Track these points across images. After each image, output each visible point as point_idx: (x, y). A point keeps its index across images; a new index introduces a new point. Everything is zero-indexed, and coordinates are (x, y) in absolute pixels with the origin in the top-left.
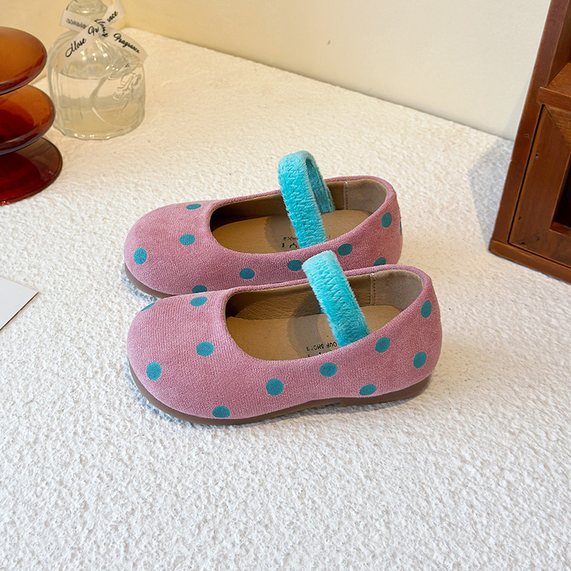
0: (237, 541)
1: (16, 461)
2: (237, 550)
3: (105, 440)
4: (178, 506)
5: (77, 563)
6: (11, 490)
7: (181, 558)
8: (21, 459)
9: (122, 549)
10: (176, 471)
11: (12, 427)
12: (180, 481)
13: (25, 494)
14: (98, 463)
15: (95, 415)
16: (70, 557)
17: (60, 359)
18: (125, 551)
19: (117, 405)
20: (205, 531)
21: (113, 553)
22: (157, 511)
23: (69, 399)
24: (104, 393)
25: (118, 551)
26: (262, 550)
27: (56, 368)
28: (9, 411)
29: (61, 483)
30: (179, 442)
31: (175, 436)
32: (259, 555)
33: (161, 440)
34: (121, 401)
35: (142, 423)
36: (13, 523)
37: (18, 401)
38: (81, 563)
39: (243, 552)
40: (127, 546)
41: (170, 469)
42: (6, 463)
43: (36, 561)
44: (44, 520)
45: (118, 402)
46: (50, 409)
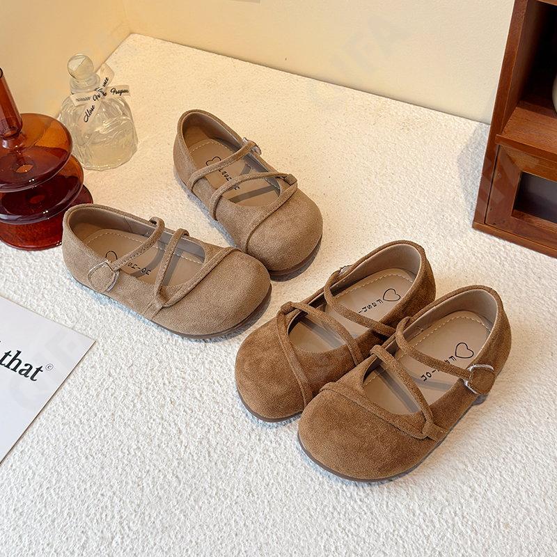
0: (273, 440)
1: (131, 408)
2: (274, 445)
3: (183, 386)
4: (235, 423)
5: (182, 468)
6: (133, 427)
7: (242, 455)
8: (134, 406)
9: (207, 455)
10: (230, 400)
11: (124, 385)
12: (233, 407)
13: (141, 428)
14: (182, 402)
15: (174, 369)
16: (177, 465)
17: (143, 333)
18: (209, 456)
19: (186, 361)
20: (253, 437)
21: (202, 459)
22: (223, 428)
23: (156, 361)
24: (176, 353)
25: (205, 457)
26: (288, 442)
27: (142, 339)
28: (119, 373)
29: (163, 419)
30: (229, 381)
31: (226, 377)
32: (287, 446)
33: (218, 382)
34: (188, 357)
35: (204, 371)
36: (139, 448)
37: (123, 366)
38: (185, 468)
39: (278, 446)
40: (209, 453)
41: (227, 400)
42: (126, 411)
43: (158, 470)
44: (157, 444)
45: (186, 359)
46: (145, 370)
